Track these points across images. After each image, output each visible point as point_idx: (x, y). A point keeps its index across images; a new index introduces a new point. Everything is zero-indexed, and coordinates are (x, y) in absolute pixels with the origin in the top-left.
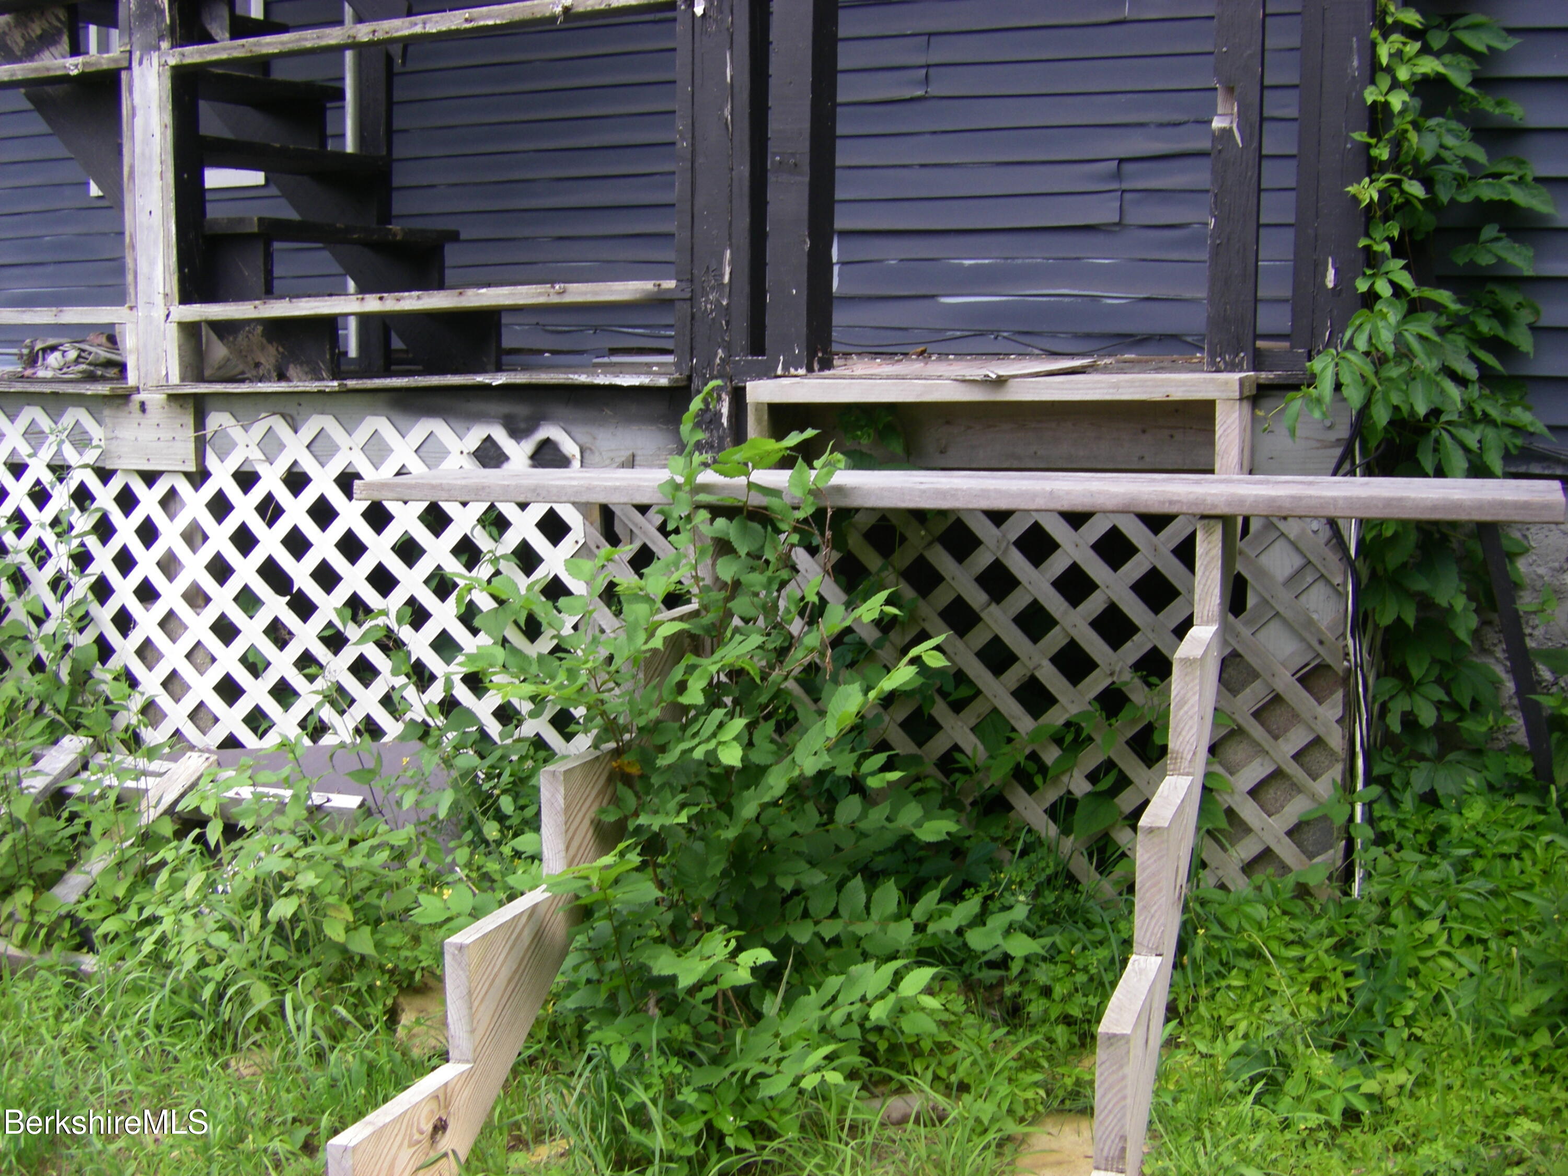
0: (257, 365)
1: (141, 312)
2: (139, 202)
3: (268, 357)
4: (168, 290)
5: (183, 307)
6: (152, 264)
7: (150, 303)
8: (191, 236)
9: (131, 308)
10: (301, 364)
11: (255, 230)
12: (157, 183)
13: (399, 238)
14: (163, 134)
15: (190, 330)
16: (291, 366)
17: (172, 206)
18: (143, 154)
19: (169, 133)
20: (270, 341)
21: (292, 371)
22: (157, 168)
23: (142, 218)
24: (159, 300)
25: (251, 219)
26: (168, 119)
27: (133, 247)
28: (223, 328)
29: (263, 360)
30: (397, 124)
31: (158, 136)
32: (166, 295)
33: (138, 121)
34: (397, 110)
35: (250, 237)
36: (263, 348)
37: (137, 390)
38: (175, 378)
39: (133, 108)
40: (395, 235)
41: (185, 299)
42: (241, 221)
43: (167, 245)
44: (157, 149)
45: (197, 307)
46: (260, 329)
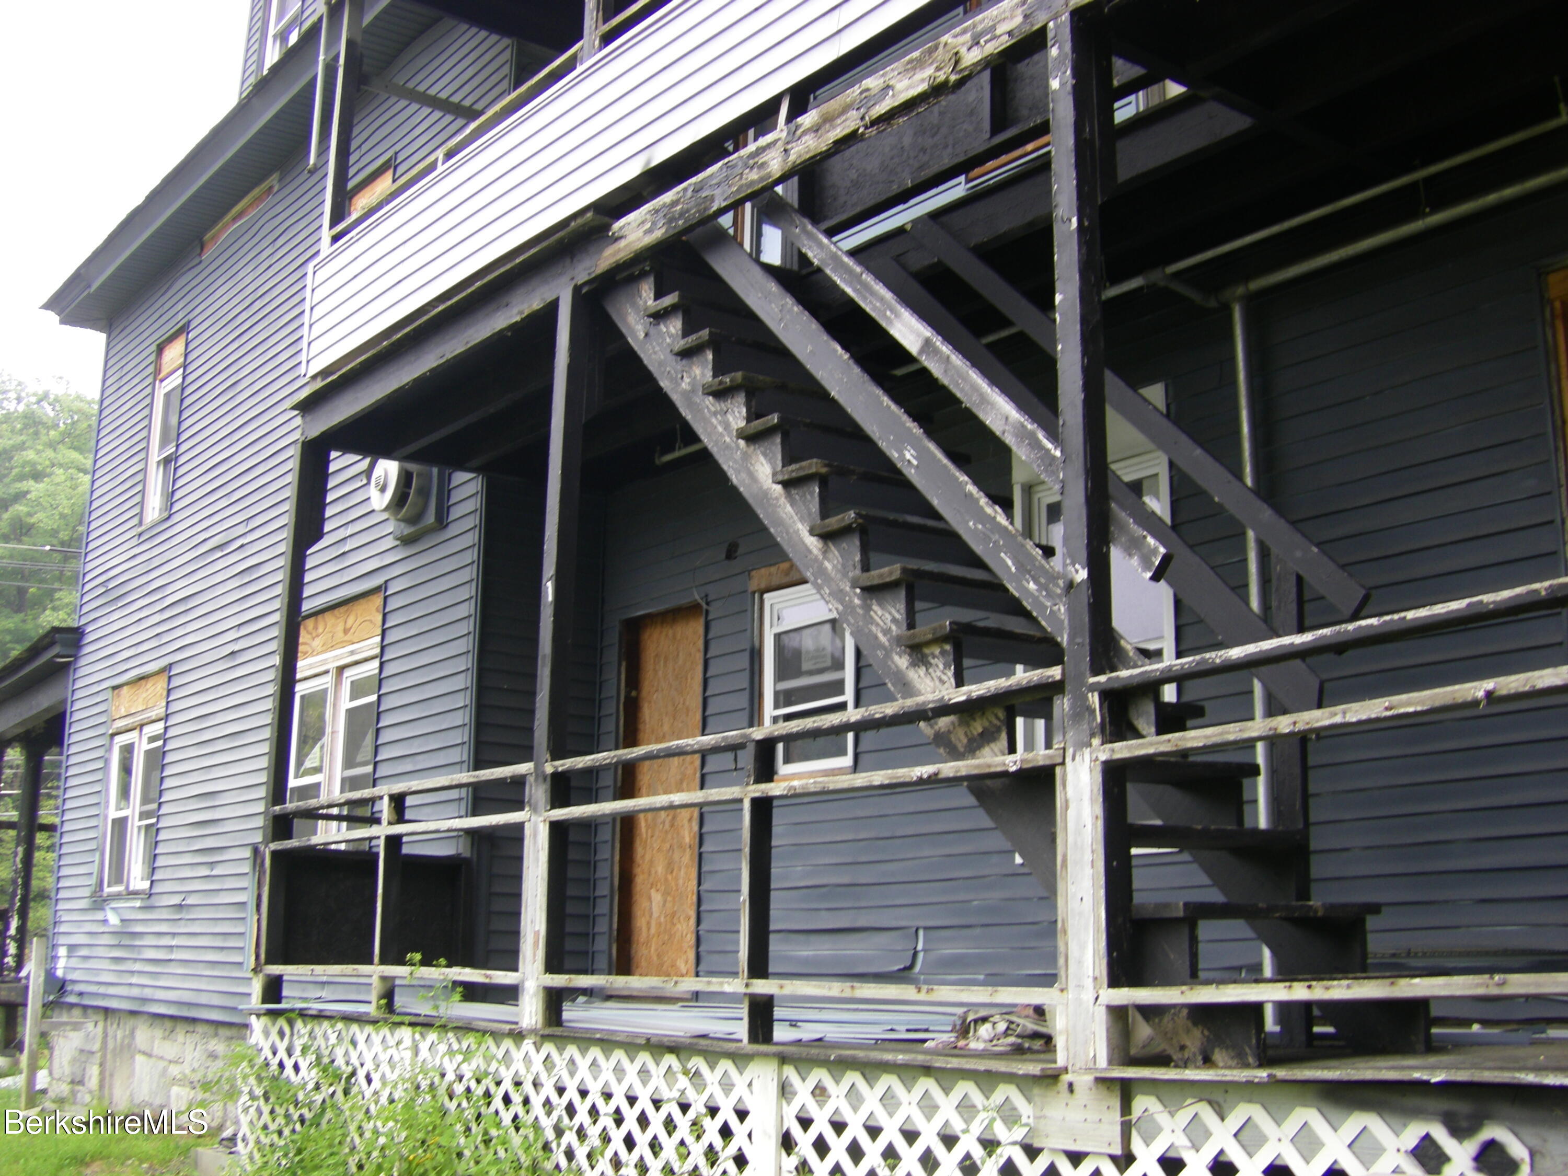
0: (1183, 1048)
1: (1071, 994)
2: (1072, 889)
3: (1194, 1040)
4: (1097, 974)
5: (1111, 991)
6: (1082, 948)
7: (1080, 986)
8: (1120, 920)
9: (1062, 990)
10: (1227, 1048)
11: (1181, 914)
12: (1088, 871)
13: (1320, 914)
14: (1094, 825)
15: (1118, 1013)
16: (1217, 1050)
17: (1102, 892)
18: (1075, 843)
19: (1100, 824)
20: (1195, 1024)
21: (1219, 1056)
22: (1088, 857)
23: (1074, 904)
24: (1089, 983)
25: (1177, 904)
26: (1099, 810)
27: (1065, 932)
28: (1149, 1012)
29: (1188, 1043)
30: (1312, 789)
31: (1089, 827)
32: (1095, 979)
33: (1071, 813)
34: (1311, 774)
35: (1177, 920)
36: (1188, 1031)
37: (1065, 1070)
38: (1102, 1062)
39: (1067, 801)
40: (1316, 911)
41: (1115, 981)
42: (1166, 906)
43: (1096, 931)
44: (1088, 839)
45: (1125, 991)
46: (1185, 1012)
